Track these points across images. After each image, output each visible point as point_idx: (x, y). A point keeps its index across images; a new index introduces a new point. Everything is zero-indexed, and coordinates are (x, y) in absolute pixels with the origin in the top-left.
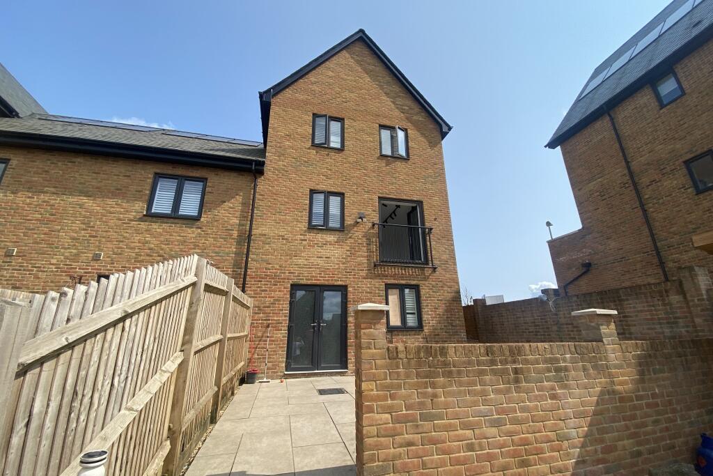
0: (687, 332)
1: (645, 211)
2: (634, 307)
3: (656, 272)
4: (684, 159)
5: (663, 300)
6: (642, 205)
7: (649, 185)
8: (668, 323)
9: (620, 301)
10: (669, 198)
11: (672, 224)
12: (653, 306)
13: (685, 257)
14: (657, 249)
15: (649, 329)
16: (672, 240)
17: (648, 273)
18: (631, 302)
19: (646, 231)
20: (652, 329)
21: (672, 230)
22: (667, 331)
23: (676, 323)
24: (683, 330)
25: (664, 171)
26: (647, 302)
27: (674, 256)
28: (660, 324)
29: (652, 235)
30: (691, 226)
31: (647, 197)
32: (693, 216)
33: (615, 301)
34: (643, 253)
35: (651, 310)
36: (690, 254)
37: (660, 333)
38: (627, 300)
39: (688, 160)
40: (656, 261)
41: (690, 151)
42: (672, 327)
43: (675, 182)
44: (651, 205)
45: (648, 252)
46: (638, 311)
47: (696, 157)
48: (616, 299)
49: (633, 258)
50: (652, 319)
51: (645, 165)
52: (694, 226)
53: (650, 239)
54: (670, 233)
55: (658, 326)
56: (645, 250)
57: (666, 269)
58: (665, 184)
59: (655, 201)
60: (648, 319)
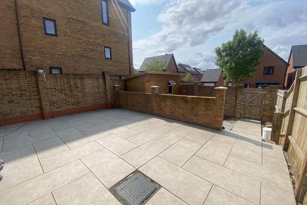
0: (102, 90)
1: (18, 28)
2: (88, 82)
3: (18, 61)
4: (44, 16)
5: (97, 80)
6: (18, 25)
7: (24, 17)
8: (97, 88)
9: (83, 79)
10: (33, 29)
11: (31, 42)
12: (94, 82)
13: (34, 58)
14: (21, 50)
15: (91, 90)
16: (30, 49)
17: (13, 61)
18: (87, 80)
19: (16, 39)
20: (92, 90)
21: (30, 44)
22: (97, 90)
23: (100, 88)
24: (101, 90)
25: (34, 15)
26: (92, 80)
27: (30, 56)
28: (95, 88)
29: (20, 42)
30: (40, 46)
31: (21, 22)
32: (42, 42)
33: (81, 79)
34: (12, 50)
35: (93, 83)
36: (37, 58)
37: (94, 91)
38: (86, 79)
39: (45, 18)
40: (19, 55)
41: (47, 15)
42: (98, 89)
43: (38, 23)
44: (22, 27)
45: (15, 50)
46: (89, 84)
47: (48, 19)
48: (81, 78)
49: (5, 51)
50: (93, 86)
51: (25, 5)
52: (41, 47)
53: (18, 44)
54: (29, 45)
55: (94, 89)
56: (13, 48)
57: (24, 61)
58: (32, 21)
59: (25, 26)
60: (92, 86)
